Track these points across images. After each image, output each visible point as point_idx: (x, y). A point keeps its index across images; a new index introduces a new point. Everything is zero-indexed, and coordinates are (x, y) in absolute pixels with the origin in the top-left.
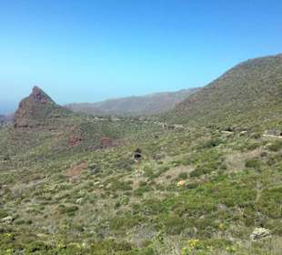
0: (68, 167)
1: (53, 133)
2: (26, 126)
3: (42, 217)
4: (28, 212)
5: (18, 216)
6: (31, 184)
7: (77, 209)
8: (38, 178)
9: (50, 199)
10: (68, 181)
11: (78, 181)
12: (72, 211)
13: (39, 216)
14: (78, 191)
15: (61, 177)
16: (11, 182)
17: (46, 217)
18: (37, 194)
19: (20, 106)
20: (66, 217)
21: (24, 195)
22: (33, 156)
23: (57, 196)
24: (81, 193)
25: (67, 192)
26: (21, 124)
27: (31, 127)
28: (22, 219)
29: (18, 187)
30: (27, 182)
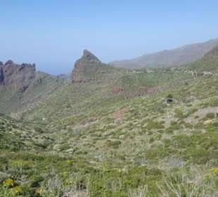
0: (114, 112)
1: (100, 86)
2: (81, 82)
3: (94, 149)
4: (85, 145)
5: (77, 148)
6: (87, 125)
7: (120, 143)
8: (92, 121)
9: (100, 136)
10: (114, 122)
11: (121, 122)
12: (116, 145)
13: (92, 148)
14: (121, 130)
15: (108, 119)
16: (73, 123)
17: (97, 149)
18: (91, 132)
19: (75, 66)
20: (112, 149)
21: (82, 133)
22: (87, 104)
23: (105, 133)
24: (123, 131)
25: (113, 130)
26: (77, 80)
27: (85, 82)
28: (80, 150)
29: (77, 127)
30: (84, 124)
